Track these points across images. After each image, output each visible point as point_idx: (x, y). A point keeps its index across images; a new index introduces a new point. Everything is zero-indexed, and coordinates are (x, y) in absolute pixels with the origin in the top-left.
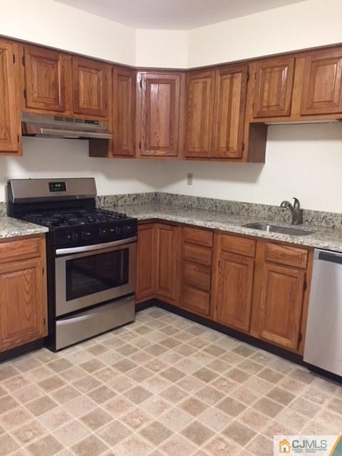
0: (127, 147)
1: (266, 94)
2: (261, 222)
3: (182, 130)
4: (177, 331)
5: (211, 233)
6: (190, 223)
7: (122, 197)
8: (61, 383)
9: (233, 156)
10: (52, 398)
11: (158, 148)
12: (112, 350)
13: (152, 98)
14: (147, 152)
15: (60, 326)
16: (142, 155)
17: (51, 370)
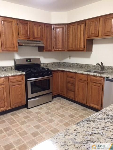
0: (49, 48)
1: (91, 30)
2: (91, 70)
3: (66, 43)
4: (65, 104)
5: (75, 74)
6: (68, 71)
7: (49, 63)
8: (29, 117)
10: (26, 121)
11: (59, 48)
12: (45, 109)
13: (57, 33)
14: (56, 50)
15: (30, 101)
16: (54, 51)
17: (26, 114)
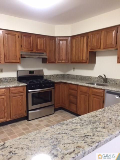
1: (93, 42)
3: (70, 54)
4: (67, 117)
8: (28, 129)
9: (84, 62)
10: (25, 133)
11: (62, 60)
12: (45, 121)
14: (59, 61)
15: (30, 113)
